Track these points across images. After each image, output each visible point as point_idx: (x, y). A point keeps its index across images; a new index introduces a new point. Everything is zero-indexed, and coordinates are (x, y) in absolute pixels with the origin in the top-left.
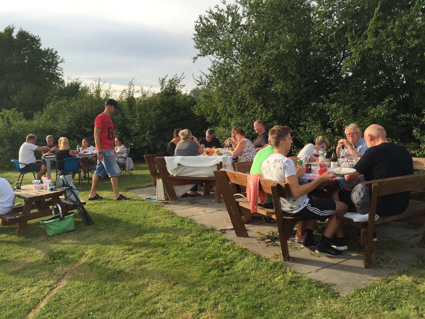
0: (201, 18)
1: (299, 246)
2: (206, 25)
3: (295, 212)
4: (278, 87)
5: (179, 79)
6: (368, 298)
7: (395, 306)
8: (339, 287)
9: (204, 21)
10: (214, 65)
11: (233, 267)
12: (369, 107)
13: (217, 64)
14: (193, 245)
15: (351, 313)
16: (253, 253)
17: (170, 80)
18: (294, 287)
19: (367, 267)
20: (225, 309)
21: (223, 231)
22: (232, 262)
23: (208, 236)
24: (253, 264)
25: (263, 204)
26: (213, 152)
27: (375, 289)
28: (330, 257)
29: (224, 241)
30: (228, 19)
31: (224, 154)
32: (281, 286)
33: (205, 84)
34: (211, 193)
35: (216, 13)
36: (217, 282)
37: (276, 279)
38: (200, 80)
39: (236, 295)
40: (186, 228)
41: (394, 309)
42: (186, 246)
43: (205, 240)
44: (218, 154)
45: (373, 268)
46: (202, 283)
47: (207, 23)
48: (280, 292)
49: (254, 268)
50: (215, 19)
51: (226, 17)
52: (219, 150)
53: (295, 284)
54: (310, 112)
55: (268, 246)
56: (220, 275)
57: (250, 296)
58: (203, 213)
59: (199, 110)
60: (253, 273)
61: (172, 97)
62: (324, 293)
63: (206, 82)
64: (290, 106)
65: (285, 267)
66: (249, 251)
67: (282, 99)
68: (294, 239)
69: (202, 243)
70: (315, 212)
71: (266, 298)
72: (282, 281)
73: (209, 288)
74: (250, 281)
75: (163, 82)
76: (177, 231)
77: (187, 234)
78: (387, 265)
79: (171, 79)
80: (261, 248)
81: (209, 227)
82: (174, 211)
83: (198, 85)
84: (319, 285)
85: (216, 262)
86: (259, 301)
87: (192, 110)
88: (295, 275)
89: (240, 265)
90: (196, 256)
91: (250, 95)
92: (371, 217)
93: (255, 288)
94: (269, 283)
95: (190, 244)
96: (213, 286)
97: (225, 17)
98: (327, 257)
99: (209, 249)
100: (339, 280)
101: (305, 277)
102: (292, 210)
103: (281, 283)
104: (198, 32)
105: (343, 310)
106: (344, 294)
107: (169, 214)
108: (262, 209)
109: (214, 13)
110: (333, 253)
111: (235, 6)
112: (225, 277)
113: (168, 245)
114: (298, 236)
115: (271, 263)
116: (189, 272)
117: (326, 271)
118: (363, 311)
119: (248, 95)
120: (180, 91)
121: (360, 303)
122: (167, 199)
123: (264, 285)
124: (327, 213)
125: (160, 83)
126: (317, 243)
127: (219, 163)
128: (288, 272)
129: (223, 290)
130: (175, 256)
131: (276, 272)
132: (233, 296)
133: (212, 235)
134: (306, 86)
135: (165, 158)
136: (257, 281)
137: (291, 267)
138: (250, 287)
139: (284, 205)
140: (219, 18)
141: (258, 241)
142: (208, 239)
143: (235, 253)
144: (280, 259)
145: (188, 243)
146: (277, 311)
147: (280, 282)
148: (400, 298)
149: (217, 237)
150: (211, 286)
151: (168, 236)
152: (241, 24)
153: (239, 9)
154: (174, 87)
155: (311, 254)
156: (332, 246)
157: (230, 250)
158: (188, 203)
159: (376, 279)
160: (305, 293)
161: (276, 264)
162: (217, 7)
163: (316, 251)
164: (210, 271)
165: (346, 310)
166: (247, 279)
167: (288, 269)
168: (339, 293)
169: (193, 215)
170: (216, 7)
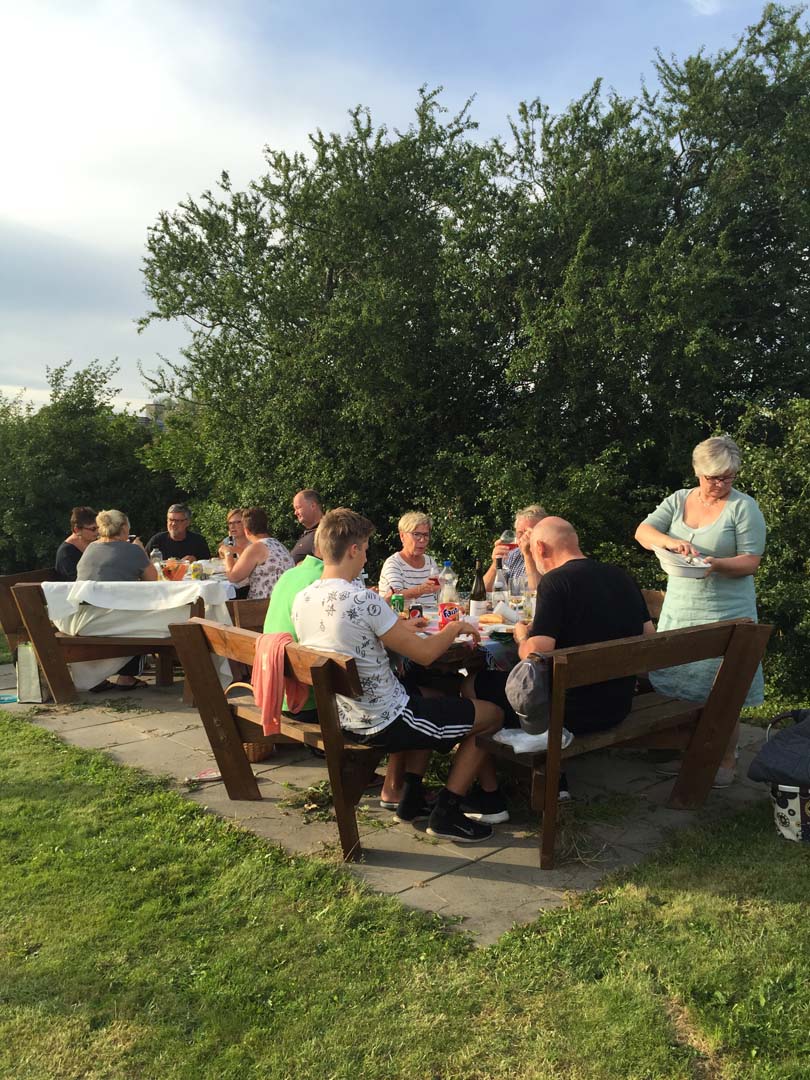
0: (165, 221)
1: (387, 819)
2: (179, 240)
3: (372, 731)
4: (356, 408)
5: (103, 374)
6: (540, 950)
7: (602, 966)
8: (476, 924)
9: (175, 229)
10: (198, 343)
11: (206, 888)
12: (569, 468)
13: (205, 341)
14: (102, 829)
15: (497, 996)
16: (266, 845)
17: (78, 374)
18: (362, 934)
19: (547, 864)
20: (168, 1011)
21: (195, 786)
22: (206, 874)
23: (148, 801)
24: (262, 877)
25: (297, 711)
26: (184, 570)
27: (560, 923)
28: (464, 843)
29: (192, 814)
30: (235, 230)
31: (214, 576)
32: (327, 934)
33: (173, 390)
34: (176, 679)
35: (205, 211)
36: (155, 933)
37: (318, 916)
38: (158, 379)
39: (205, 969)
40: (90, 782)
41: (600, 976)
42: (82, 834)
43: (139, 814)
44: (197, 577)
45: (561, 867)
46: (111, 942)
47: (182, 234)
48: (322, 951)
49: (262, 888)
50: (201, 225)
51: (231, 223)
52: (199, 565)
53: (366, 926)
54: (436, 474)
55: (308, 822)
56: (165, 915)
57: (239, 971)
58: (145, 736)
59: (156, 458)
60: (258, 901)
61: (82, 420)
62: (435, 942)
63: (176, 384)
64: (388, 457)
65: (344, 878)
66: (255, 841)
67: (369, 439)
68: (378, 798)
69: (129, 823)
70: (423, 731)
71: (284, 973)
72: (333, 919)
73: (130, 954)
74: (248, 926)
75: (57, 380)
76: (61, 792)
77: (91, 799)
78: (593, 859)
79: (81, 373)
80: (291, 828)
81: (156, 776)
82: (63, 735)
83: (153, 391)
84: (426, 922)
85: (162, 876)
86: (264, 980)
87: (139, 455)
88: (368, 899)
89: (226, 881)
90: (108, 862)
91: (290, 424)
92: (554, 740)
93: (257, 945)
94: (298, 927)
95: (95, 826)
96: (143, 947)
97: (227, 222)
98: (452, 845)
99: (147, 840)
100: (476, 904)
101: (393, 903)
102: (369, 725)
103: (330, 924)
104: (157, 255)
105: (478, 987)
106: (483, 945)
107: (46, 743)
108: (294, 724)
109: (201, 211)
110: (469, 833)
111: (253, 198)
112: (180, 919)
113: (28, 834)
114: (386, 792)
115: (310, 869)
116: (79, 910)
117: (447, 881)
118: (525, 986)
119: (282, 425)
120: (107, 405)
121: (520, 967)
122: (48, 700)
123: (285, 932)
124: (453, 731)
125: (49, 379)
126: (432, 807)
127: (194, 600)
128: (352, 892)
129: (169, 959)
130: (45, 864)
131: (321, 893)
132: (194, 972)
133: (159, 799)
134: (428, 409)
135: (44, 585)
136: (265, 924)
137: (360, 876)
138: (244, 944)
139: (348, 715)
140: (212, 223)
141: (287, 810)
142: (147, 811)
143: (217, 848)
144: (337, 858)
145: (89, 825)
146: (308, 1007)
147: (326, 922)
148: (615, 944)
149: (174, 803)
150: (135, 947)
151: (34, 809)
152: (268, 245)
153: (264, 205)
154: (91, 394)
155: (416, 837)
156: (467, 815)
157: (203, 840)
158: (109, 709)
159: (564, 896)
160: (387, 947)
161: (321, 873)
162: (207, 196)
163: (429, 831)
164: (139, 903)
165: (485, 987)
166: (240, 919)
167: (352, 884)
168: (473, 941)
169: (116, 744)
170: (205, 196)
